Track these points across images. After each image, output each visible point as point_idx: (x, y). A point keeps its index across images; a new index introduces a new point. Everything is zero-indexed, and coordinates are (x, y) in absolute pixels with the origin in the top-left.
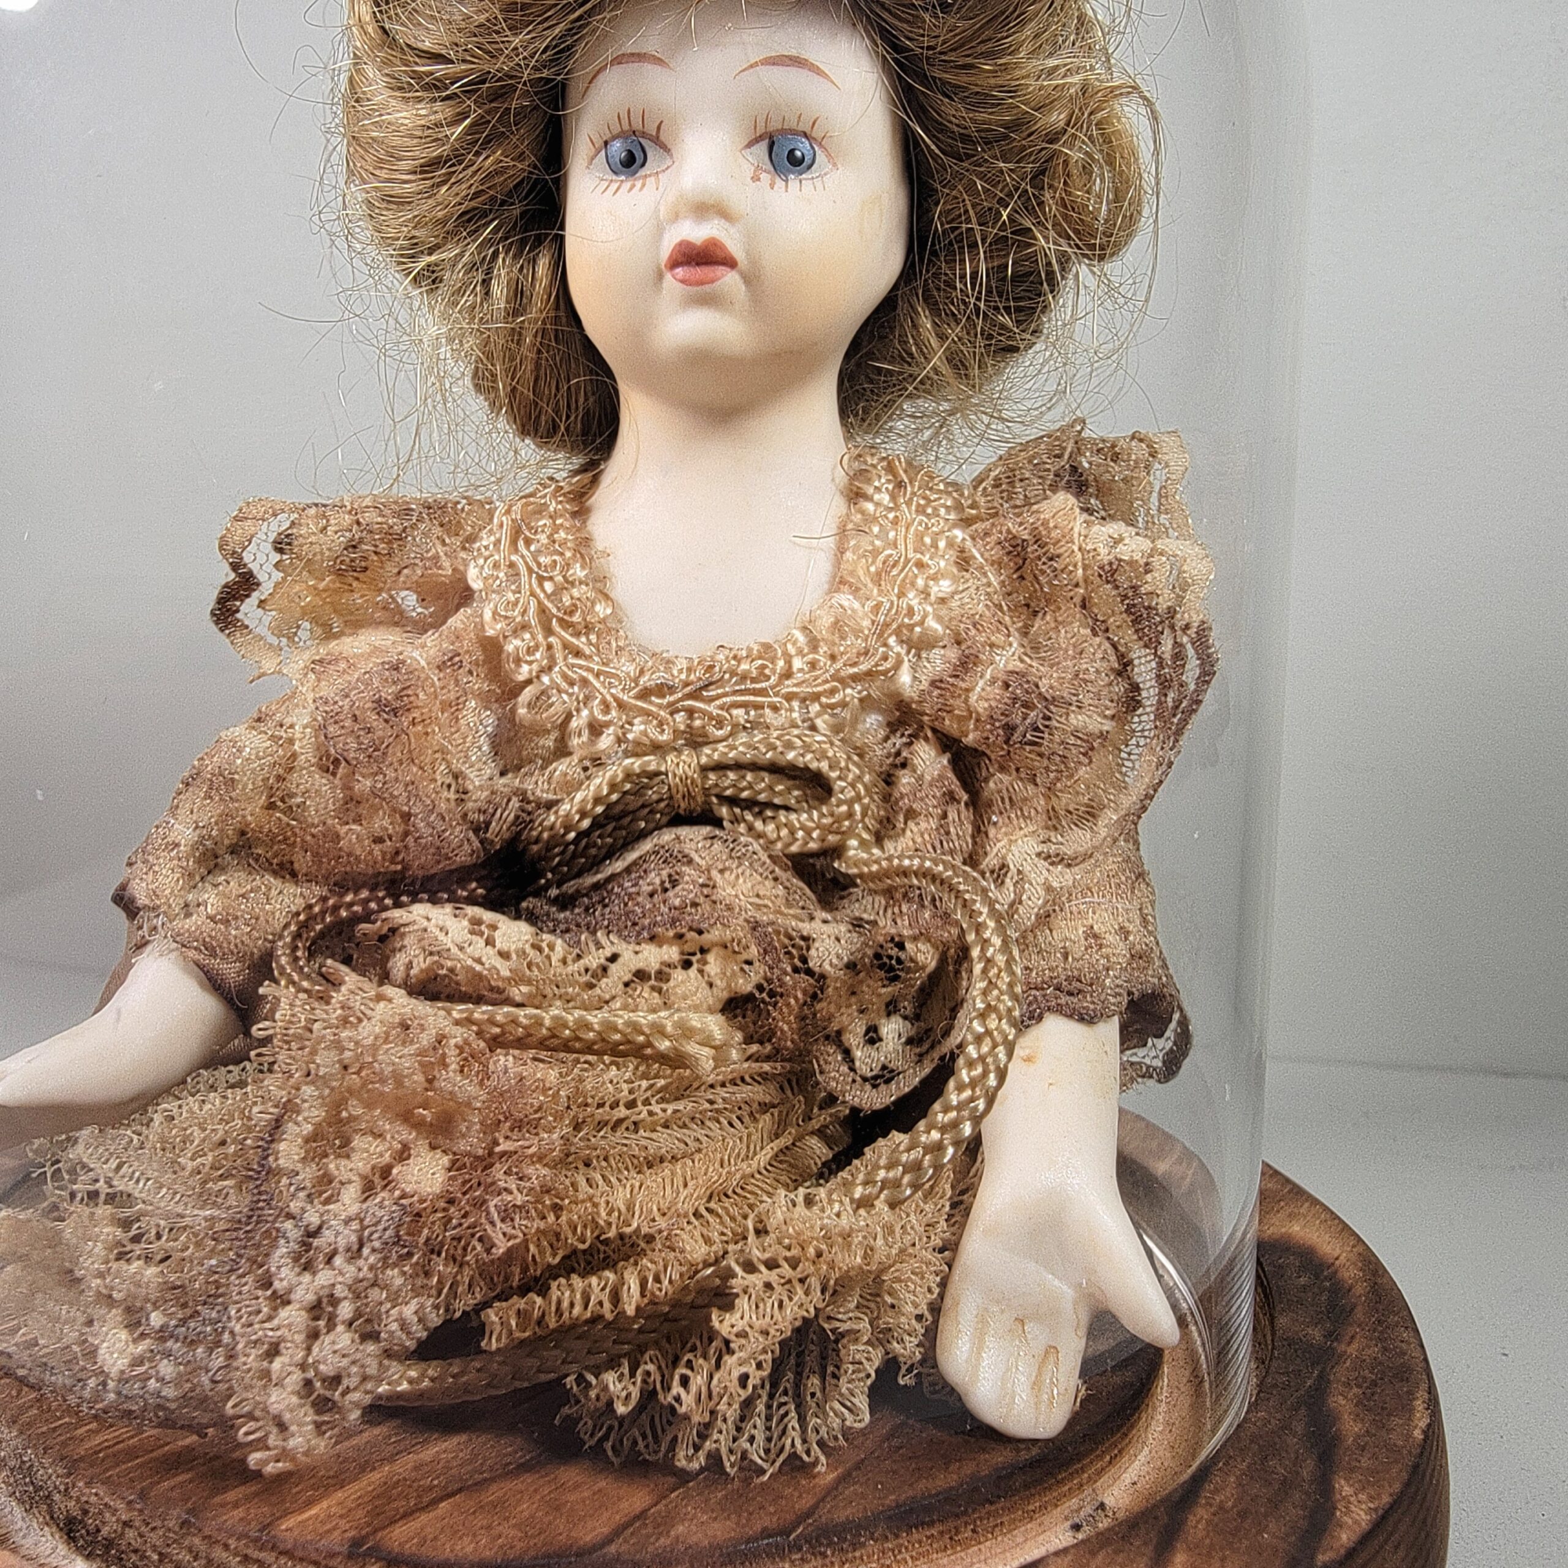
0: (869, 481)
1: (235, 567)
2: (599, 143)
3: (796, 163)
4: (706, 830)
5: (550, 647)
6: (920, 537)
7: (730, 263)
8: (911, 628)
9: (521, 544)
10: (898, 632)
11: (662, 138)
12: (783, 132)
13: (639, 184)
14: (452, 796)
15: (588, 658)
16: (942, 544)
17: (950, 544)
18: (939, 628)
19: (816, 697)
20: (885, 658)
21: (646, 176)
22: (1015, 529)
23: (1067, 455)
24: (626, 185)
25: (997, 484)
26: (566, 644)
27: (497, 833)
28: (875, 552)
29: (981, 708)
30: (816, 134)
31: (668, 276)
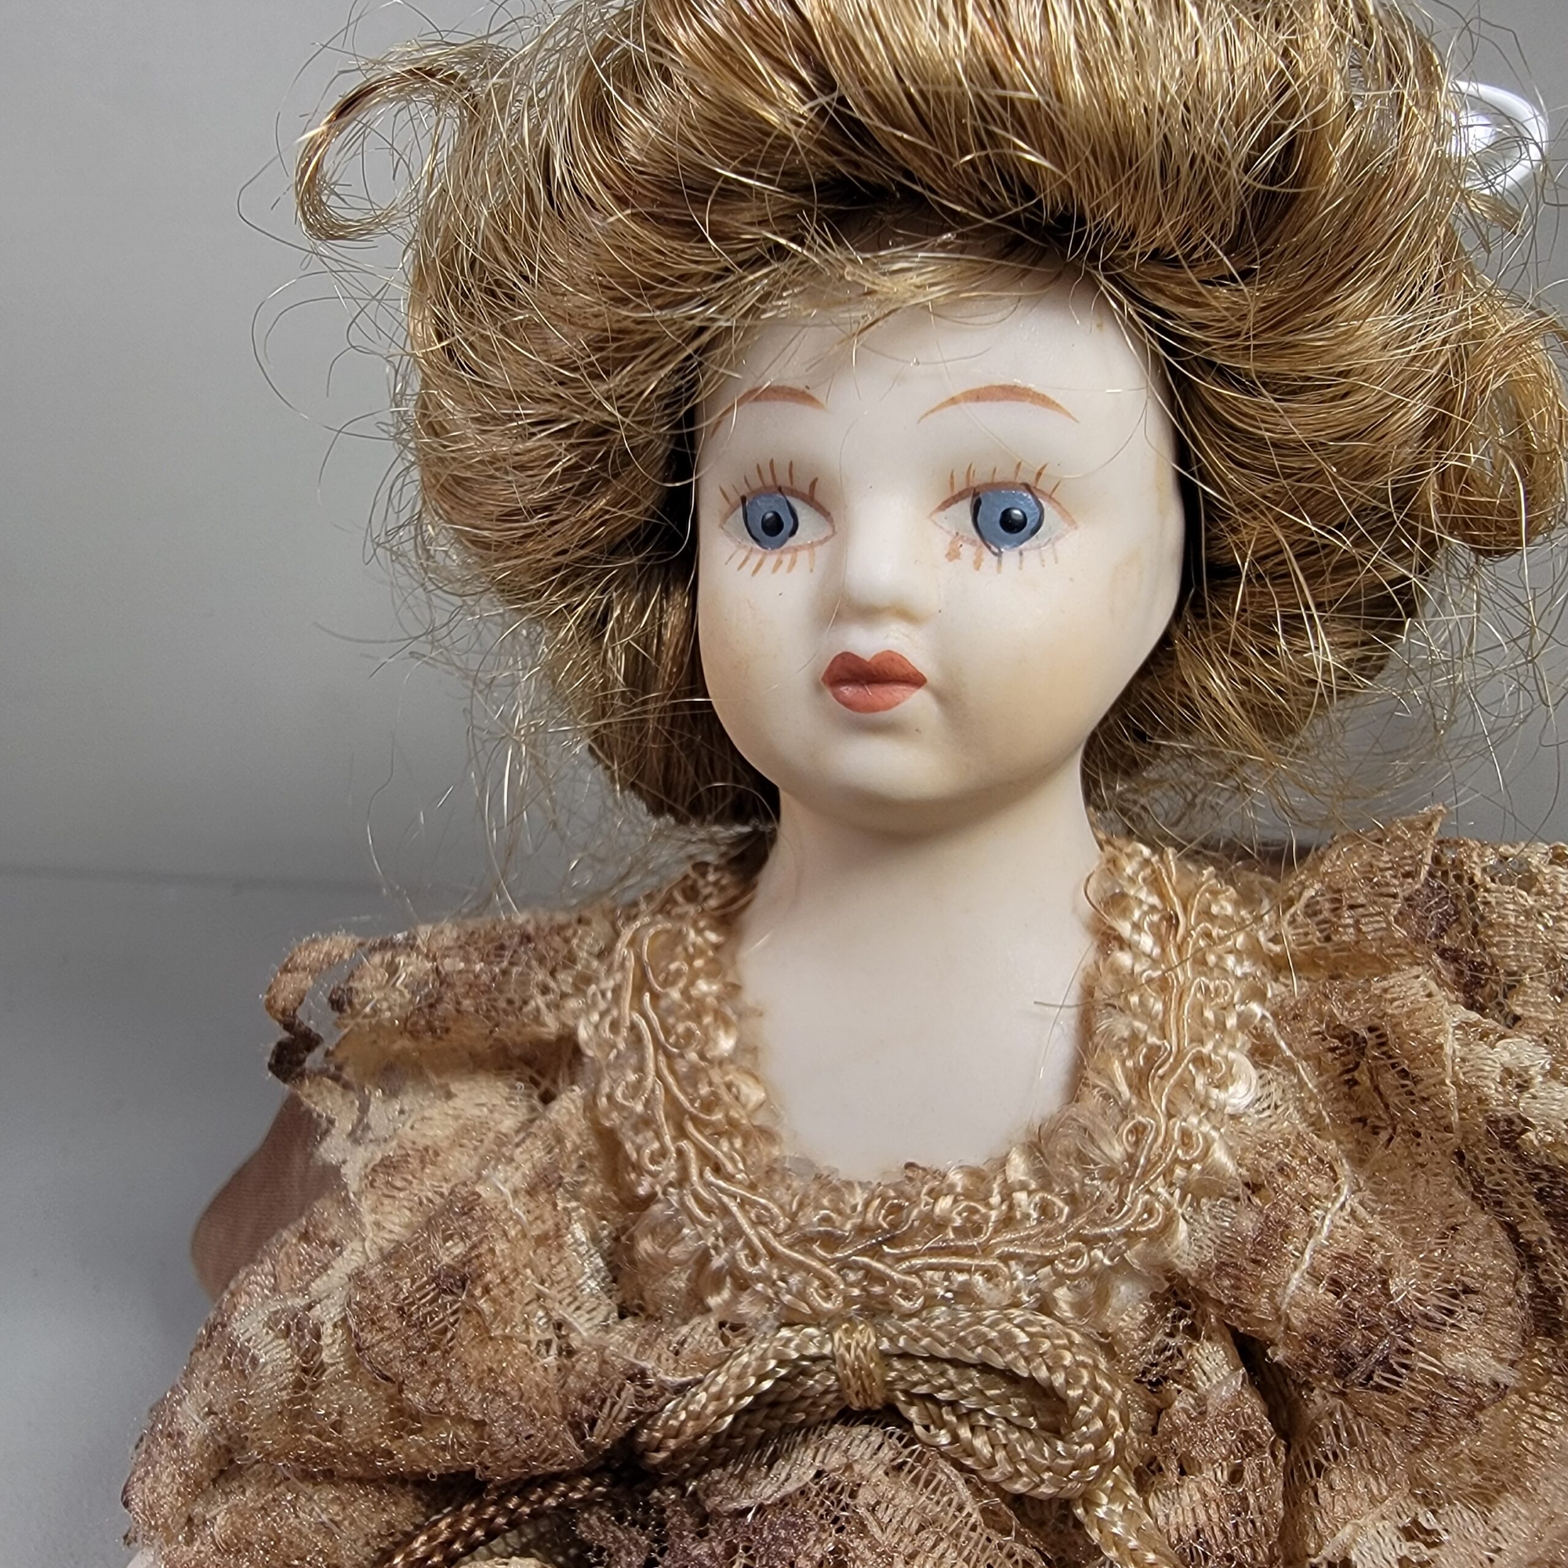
0: (1125, 913)
1: (288, 1027)
2: (735, 498)
3: (1012, 525)
5: (680, 1153)
6: (1198, 1010)
7: (916, 680)
8: (1188, 1166)
9: (647, 997)
10: (1165, 1174)
11: (818, 497)
12: (994, 487)
13: (787, 561)
14: (551, 1359)
15: (730, 1176)
16: (1231, 1022)
17: (1244, 1021)
18: (1230, 1167)
19: (1048, 1262)
20: (1149, 1210)
21: (795, 550)
22: (1342, 1017)
23: (1423, 874)
24: (772, 559)
25: (1312, 910)
26: (704, 1156)
27: (602, 1436)
28: (1135, 1039)
29: (1297, 1317)
30: (1044, 485)
31: (827, 696)
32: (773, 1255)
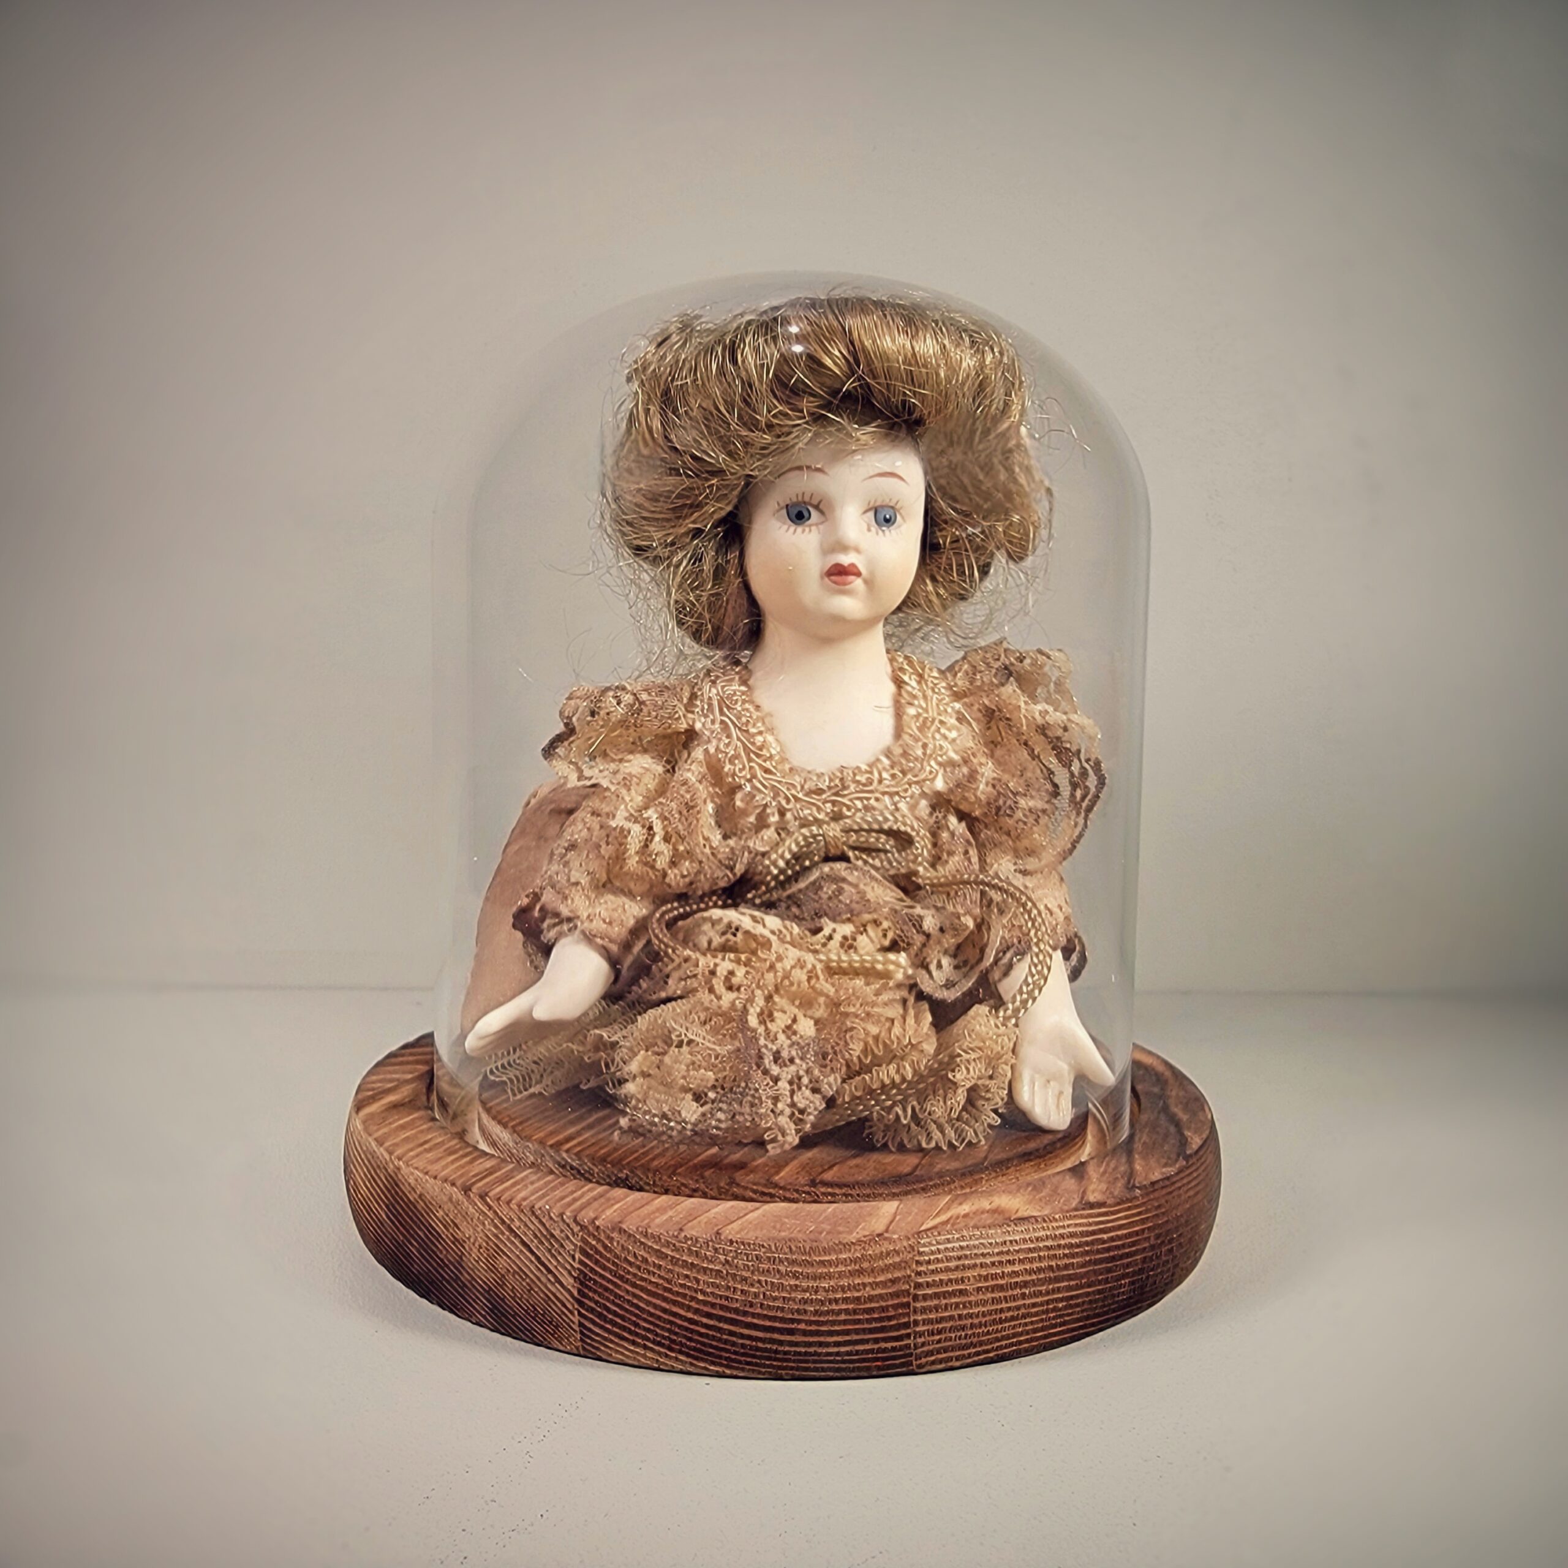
0: (903, 673)
1: (566, 725)
2: (784, 506)
3: (887, 521)
4: (844, 865)
5: (751, 768)
6: (937, 706)
7: (858, 574)
8: (942, 757)
9: (726, 710)
10: (935, 759)
11: (821, 506)
12: (882, 507)
13: (807, 529)
15: (775, 774)
16: (949, 710)
17: (954, 710)
18: (955, 757)
19: (897, 793)
20: (930, 772)
21: (810, 526)
22: (987, 702)
23: (1002, 659)
24: (800, 529)
26: (760, 766)
28: (919, 715)
29: (983, 797)
30: (897, 507)
31: (826, 579)
32: (797, 799)
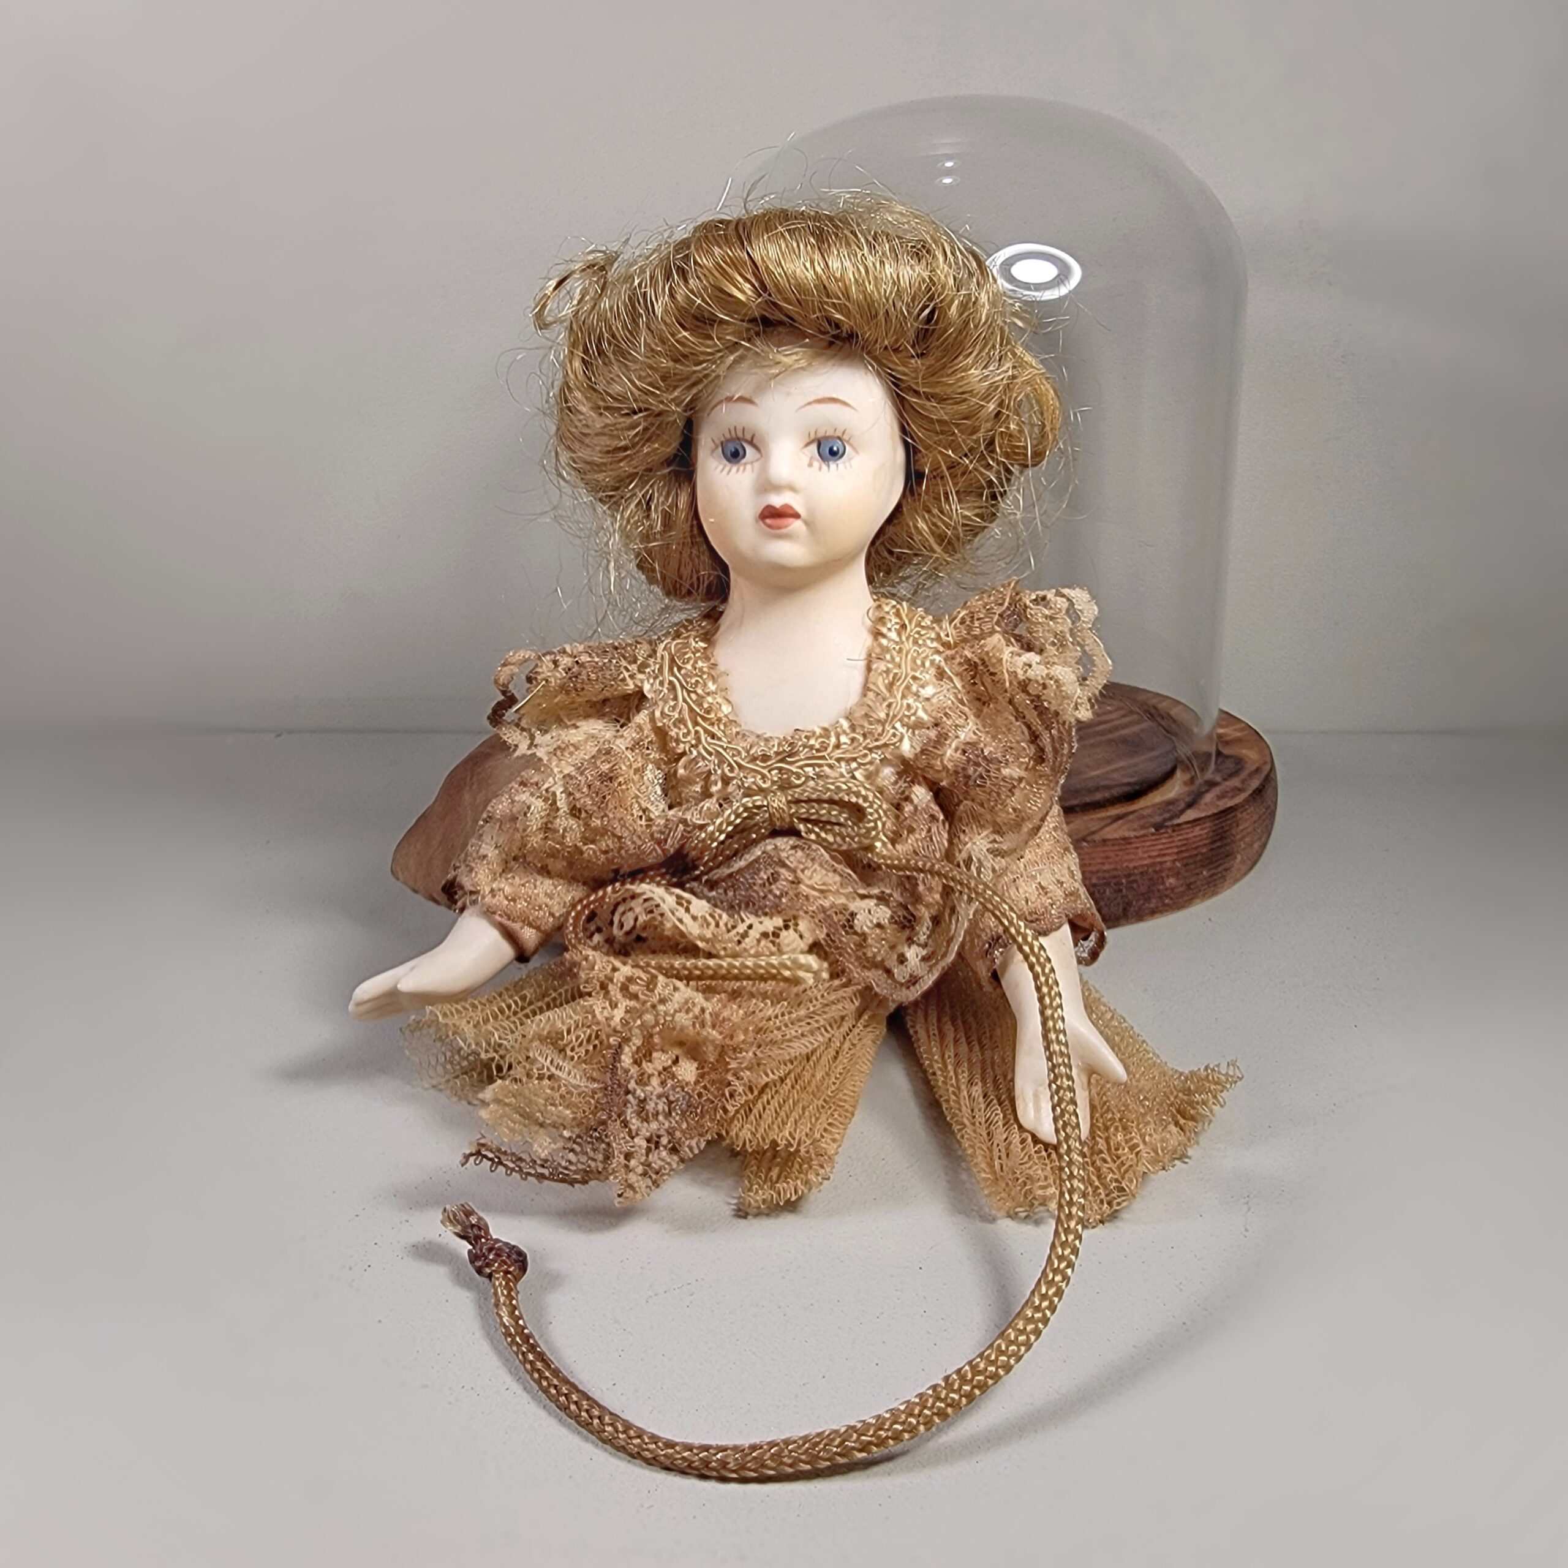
0: (884, 624)
1: (504, 693)
2: (718, 442)
3: (833, 454)
6: (914, 660)
7: (797, 516)
8: (909, 717)
9: (675, 669)
10: (901, 720)
11: (755, 441)
12: (826, 438)
13: (742, 468)
14: (643, 822)
15: (719, 739)
16: (927, 664)
17: (932, 662)
18: (925, 717)
19: (854, 759)
20: (894, 735)
21: (745, 464)
22: (969, 655)
23: (1006, 604)
24: (734, 469)
25: (963, 622)
26: (706, 731)
27: (671, 845)
28: (888, 671)
29: (950, 765)
30: (846, 437)
31: (761, 523)
32: (740, 766)
